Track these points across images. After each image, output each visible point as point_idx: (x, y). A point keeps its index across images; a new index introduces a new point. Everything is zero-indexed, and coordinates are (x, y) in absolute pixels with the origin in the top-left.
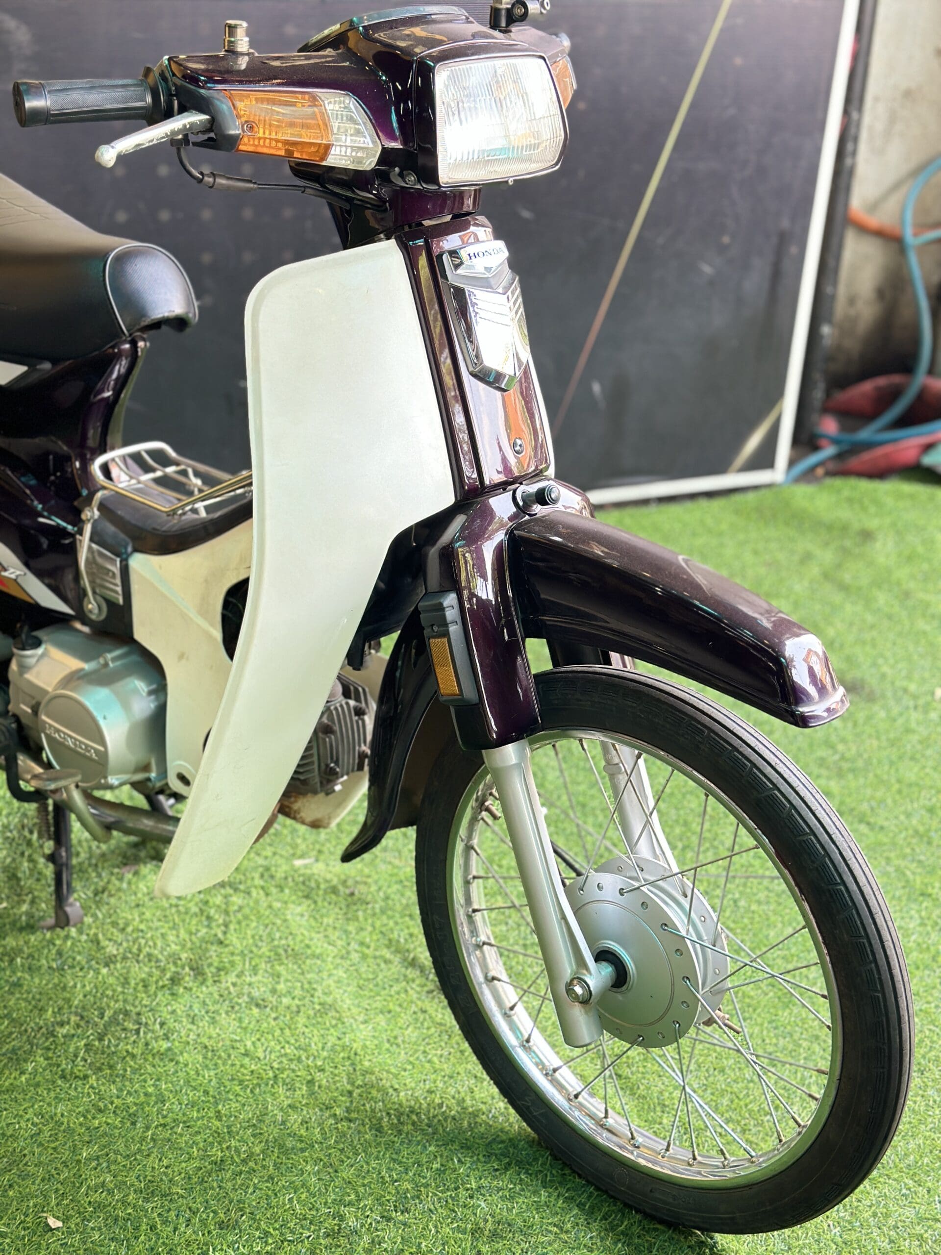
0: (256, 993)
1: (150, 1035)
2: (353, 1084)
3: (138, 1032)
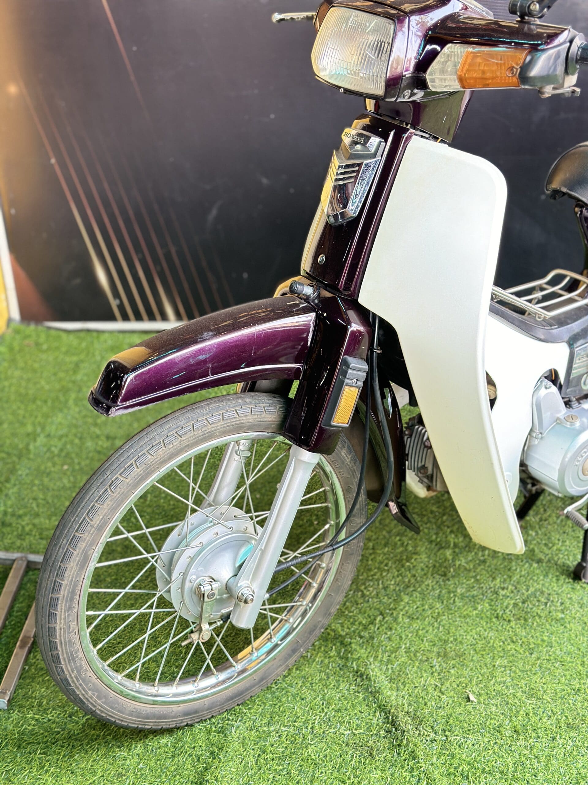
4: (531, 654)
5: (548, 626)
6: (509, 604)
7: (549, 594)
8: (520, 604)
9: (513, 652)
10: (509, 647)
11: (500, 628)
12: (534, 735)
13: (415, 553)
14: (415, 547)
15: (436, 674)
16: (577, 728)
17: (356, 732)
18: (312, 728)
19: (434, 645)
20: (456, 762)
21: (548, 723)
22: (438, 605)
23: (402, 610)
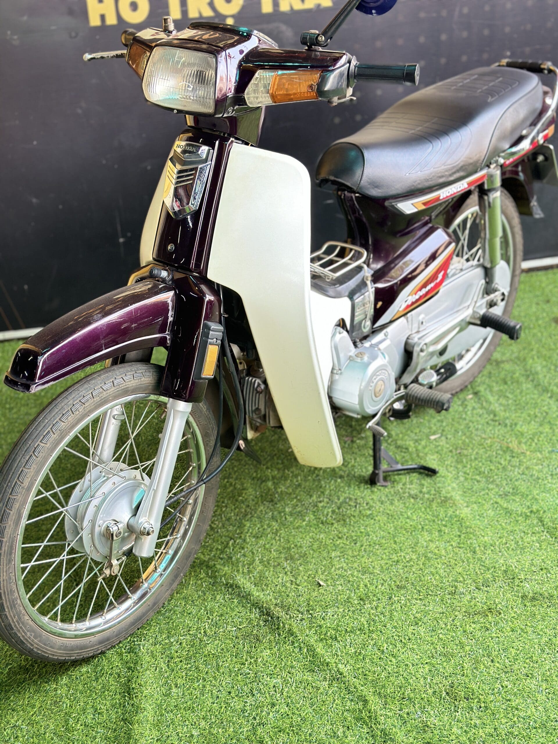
0: (412, 492)
1: (361, 508)
2: (461, 532)
3: (356, 506)
4: (355, 544)
5: (362, 522)
6: (328, 512)
7: (356, 499)
8: (337, 510)
9: (342, 545)
10: (338, 542)
11: (327, 530)
12: (375, 599)
13: (244, 489)
14: (242, 484)
15: (289, 573)
16: (404, 587)
17: (241, 627)
18: (205, 632)
19: (280, 553)
20: (324, 630)
21: (383, 588)
22: (274, 523)
23: (247, 533)
